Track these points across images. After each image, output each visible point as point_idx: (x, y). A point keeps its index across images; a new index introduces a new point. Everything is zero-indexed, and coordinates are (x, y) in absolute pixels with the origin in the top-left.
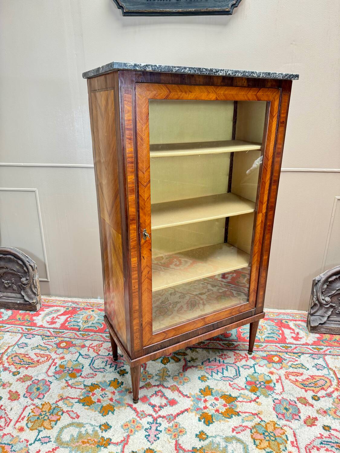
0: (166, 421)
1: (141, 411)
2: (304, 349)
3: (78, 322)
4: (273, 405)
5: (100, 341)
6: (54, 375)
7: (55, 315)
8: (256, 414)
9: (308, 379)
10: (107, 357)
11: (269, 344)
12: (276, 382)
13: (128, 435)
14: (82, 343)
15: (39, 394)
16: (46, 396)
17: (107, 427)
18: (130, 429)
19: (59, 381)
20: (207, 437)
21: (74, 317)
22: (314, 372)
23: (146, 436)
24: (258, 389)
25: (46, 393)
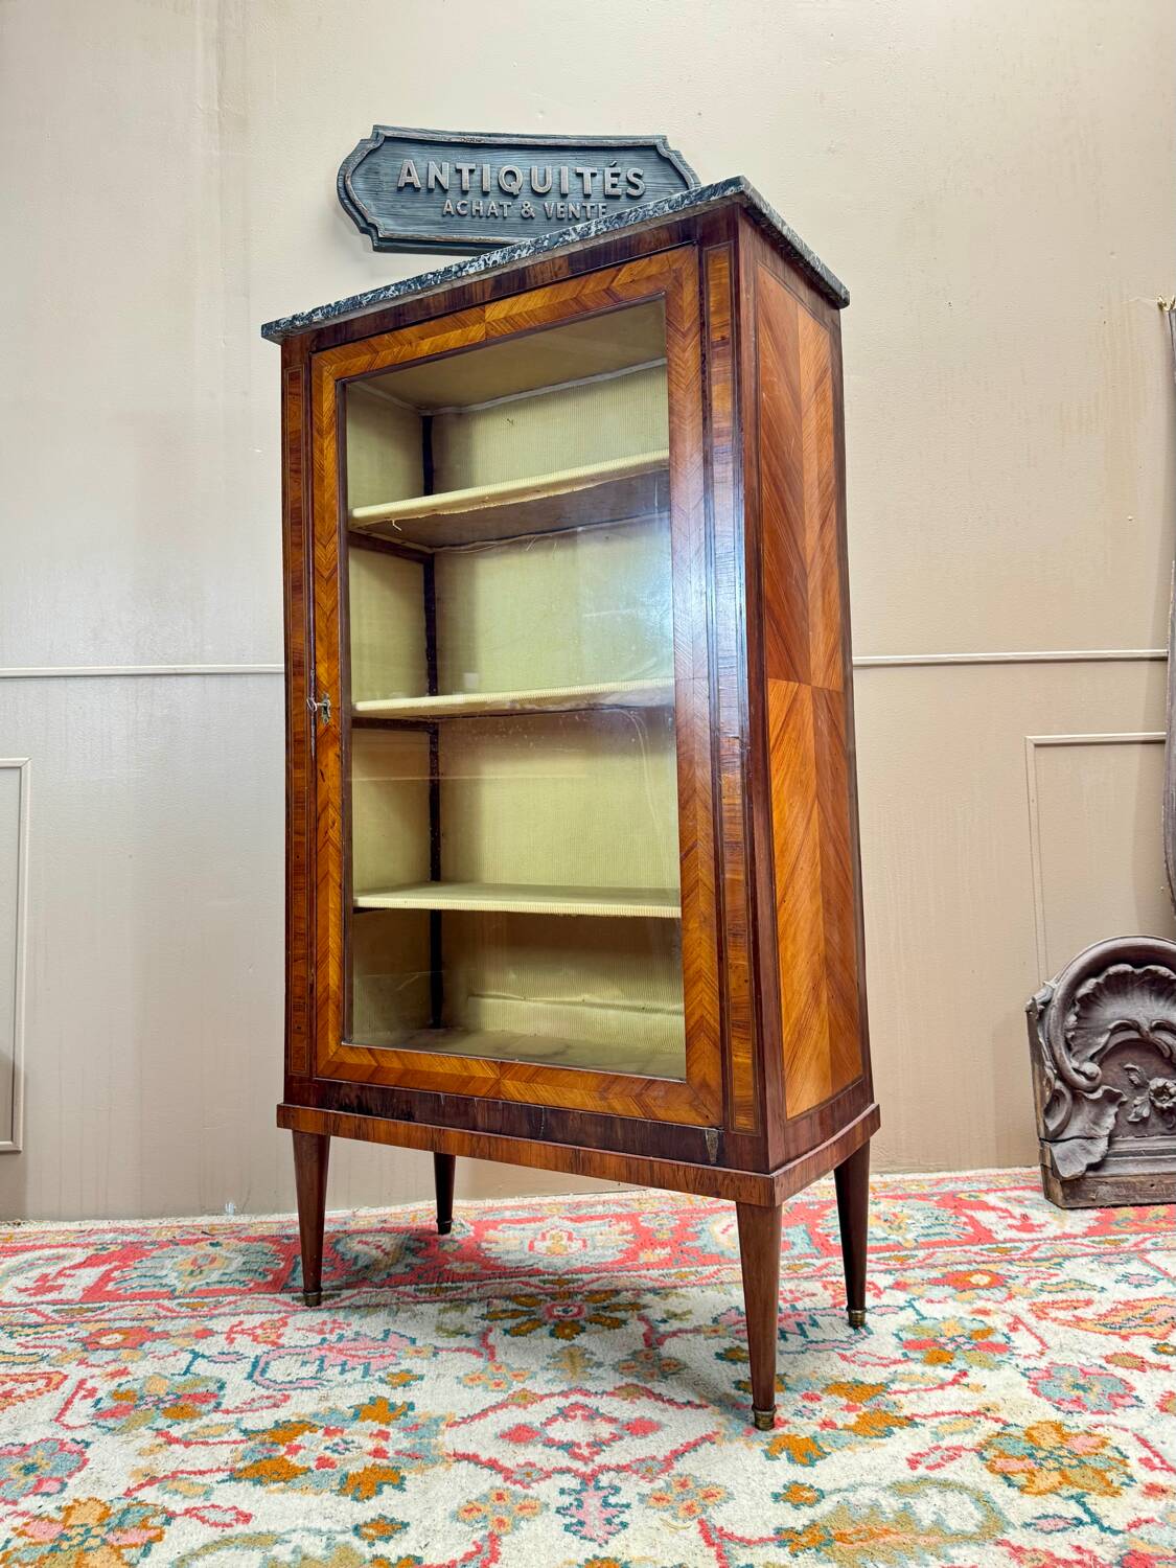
0: (635, 1477)
1: (518, 1465)
2: (1064, 1247)
3: (160, 1278)
4: (1027, 1384)
5: (272, 1313)
6: (94, 1421)
7: (52, 1270)
8: (978, 1413)
9: (1116, 1310)
10: (319, 1349)
11: (937, 1250)
12: (1011, 1331)
13: (491, 1534)
14: (196, 1325)
15: (40, 1482)
16: (71, 1482)
17: (388, 1528)
18: (490, 1517)
19: (122, 1434)
20: (822, 1495)
21: (139, 1265)
22: (1126, 1292)
23: (567, 1528)
24: (952, 1355)
25: (70, 1476)
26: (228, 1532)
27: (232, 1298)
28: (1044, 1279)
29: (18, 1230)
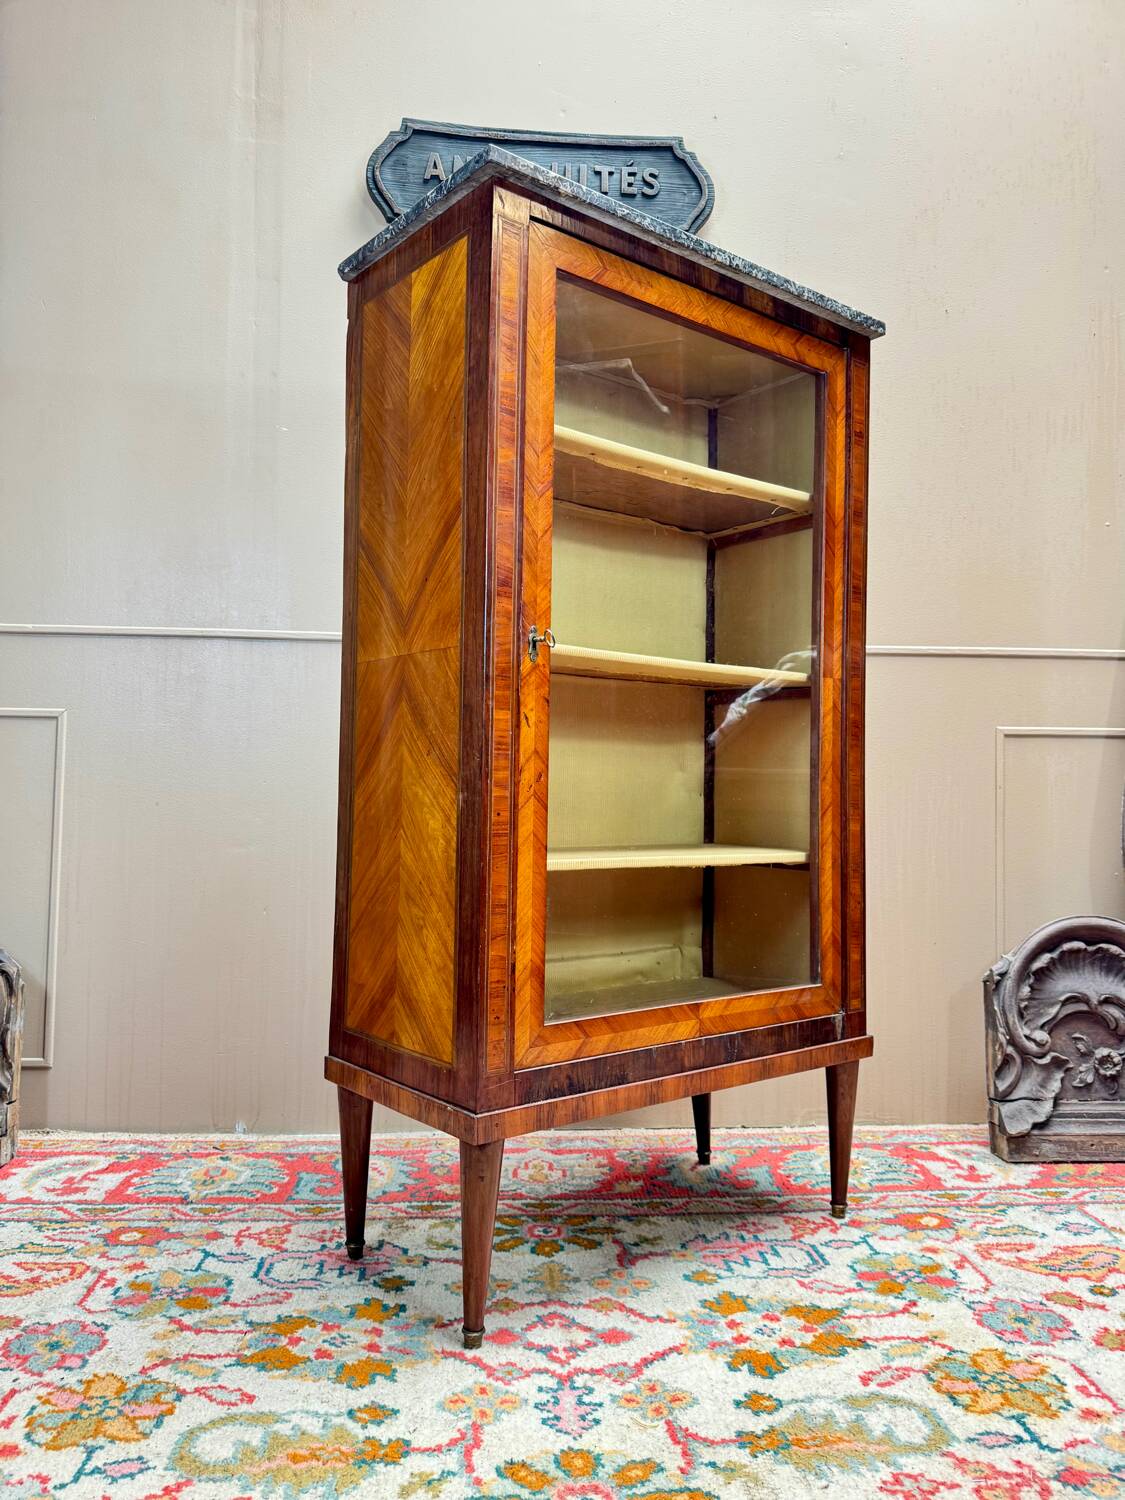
0: (607, 1380)
1: (500, 1365)
2: (1008, 1196)
3: (176, 1185)
4: (972, 1316)
5: (277, 1221)
6: (113, 1307)
7: (78, 1174)
8: (926, 1339)
9: (1055, 1254)
10: (319, 1255)
11: (889, 1193)
12: (958, 1268)
13: (474, 1424)
14: (207, 1228)
15: (64, 1358)
16: (92, 1359)
17: (379, 1413)
18: (474, 1409)
19: (138, 1320)
20: (780, 1404)
21: (156, 1174)
22: (1066, 1239)
23: (544, 1422)
24: (902, 1287)
25: (91, 1353)
26: (234, 1410)
27: (241, 1206)
28: (989, 1223)
29: (46, 1138)
